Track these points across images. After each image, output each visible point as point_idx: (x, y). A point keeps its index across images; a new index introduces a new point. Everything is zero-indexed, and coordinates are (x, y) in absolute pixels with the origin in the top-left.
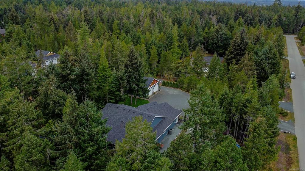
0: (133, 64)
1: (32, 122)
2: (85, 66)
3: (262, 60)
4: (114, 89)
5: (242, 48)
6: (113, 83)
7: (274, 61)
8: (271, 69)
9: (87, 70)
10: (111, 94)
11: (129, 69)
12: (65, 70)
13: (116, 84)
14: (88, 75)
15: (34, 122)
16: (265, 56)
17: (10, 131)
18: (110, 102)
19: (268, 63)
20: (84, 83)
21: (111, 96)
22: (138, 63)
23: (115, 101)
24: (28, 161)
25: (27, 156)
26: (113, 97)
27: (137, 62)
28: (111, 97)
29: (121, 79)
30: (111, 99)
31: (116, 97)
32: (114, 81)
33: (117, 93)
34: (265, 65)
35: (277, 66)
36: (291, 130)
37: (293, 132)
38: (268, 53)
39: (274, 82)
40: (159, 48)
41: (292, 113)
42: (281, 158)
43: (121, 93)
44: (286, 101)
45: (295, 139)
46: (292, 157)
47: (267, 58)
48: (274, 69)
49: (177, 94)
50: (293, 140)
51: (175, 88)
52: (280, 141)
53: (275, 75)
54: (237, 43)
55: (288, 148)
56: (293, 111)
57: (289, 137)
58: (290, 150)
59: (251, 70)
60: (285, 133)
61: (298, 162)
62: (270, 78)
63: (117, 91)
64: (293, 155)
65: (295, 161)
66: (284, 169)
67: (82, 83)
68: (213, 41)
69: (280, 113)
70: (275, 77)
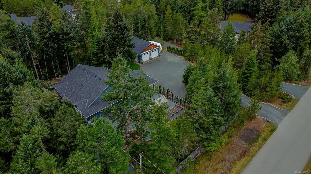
3: (282, 31)
4: (96, 50)
5: (274, 15)
6: (96, 45)
7: (297, 34)
8: (293, 43)
12: (43, 28)
13: (98, 45)
16: (287, 27)
19: (289, 37)
21: (94, 57)
22: (122, 26)
23: (98, 63)
26: (96, 59)
27: (121, 24)
28: (94, 59)
29: (104, 41)
31: (99, 59)
32: (97, 42)
33: (99, 55)
34: (284, 38)
35: (302, 41)
36: (276, 120)
37: (278, 122)
38: (291, 23)
39: (290, 60)
40: (180, 8)
41: (297, 101)
42: (238, 149)
43: (104, 55)
44: (302, 85)
45: (272, 131)
46: (251, 149)
47: (289, 30)
48: (298, 43)
49: (176, 62)
50: (270, 131)
51: (179, 55)
52: (253, 130)
53: (293, 51)
54: (267, 8)
55: (255, 140)
56: (301, 98)
57: (268, 127)
58: (256, 142)
59: (263, 43)
60: (268, 121)
61: (253, 156)
62: (286, 55)
63: (100, 53)
64: (254, 148)
65: (251, 155)
66: (232, 160)
67: (61, 42)
68: (253, 3)
69: (282, 98)
70: (293, 55)
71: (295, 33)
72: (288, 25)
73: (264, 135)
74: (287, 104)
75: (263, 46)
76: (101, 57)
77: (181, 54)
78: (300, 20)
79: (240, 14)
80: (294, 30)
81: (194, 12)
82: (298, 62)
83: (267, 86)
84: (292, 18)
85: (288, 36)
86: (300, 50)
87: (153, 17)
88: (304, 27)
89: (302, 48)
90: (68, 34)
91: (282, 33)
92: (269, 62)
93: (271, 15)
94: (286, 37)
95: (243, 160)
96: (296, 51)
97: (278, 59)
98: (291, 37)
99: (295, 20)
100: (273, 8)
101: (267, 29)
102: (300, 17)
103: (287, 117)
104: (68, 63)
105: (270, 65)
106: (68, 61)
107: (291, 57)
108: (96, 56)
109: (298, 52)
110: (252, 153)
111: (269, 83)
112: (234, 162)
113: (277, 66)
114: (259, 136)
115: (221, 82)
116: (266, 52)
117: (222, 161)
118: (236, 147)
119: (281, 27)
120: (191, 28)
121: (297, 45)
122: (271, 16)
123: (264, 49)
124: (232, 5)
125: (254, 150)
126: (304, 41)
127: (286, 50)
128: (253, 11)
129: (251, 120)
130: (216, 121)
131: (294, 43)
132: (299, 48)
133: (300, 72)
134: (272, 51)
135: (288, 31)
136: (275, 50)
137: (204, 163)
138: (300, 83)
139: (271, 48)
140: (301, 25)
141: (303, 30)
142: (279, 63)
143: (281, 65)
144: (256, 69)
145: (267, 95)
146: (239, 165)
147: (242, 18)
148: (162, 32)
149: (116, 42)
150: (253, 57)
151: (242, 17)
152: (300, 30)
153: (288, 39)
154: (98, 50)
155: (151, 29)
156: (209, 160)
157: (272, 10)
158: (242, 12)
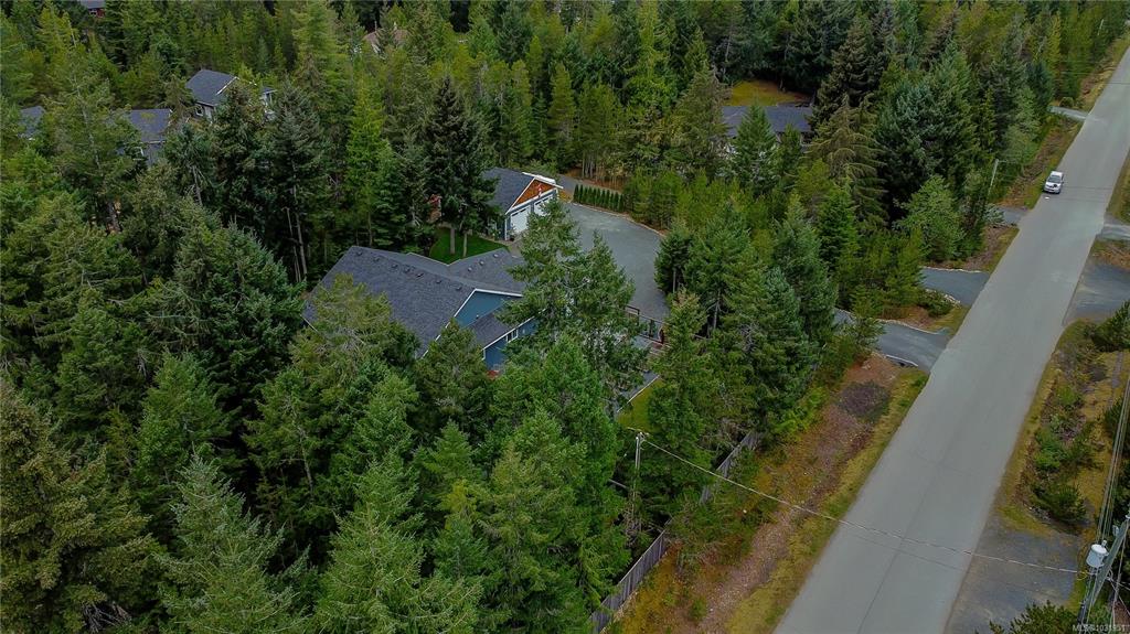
0: (448, 129)
1: (108, 280)
2: (291, 133)
3: (905, 124)
4: (386, 205)
5: (870, 80)
6: (386, 188)
7: (945, 130)
8: (937, 156)
9: (298, 144)
10: (382, 219)
11: (437, 145)
12: (231, 144)
13: (393, 189)
14: (303, 159)
15: (112, 280)
16: (917, 113)
17: (49, 298)
18: (376, 246)
19: (926, 138)
20: (290, 185)
21: (380, 225)
22: (464, 127)
23: (391, 242)
24: (85, 370)
25: (82, 357)
26: (386, 231)
27: (461, 124)
28: (381, 230)
29: (410, 175)
30: (379, 236)
31: (394, 231)
32: (388, 180)
33: (396, 219)
34: (912, 142)
35: (958, 148)
36: (923, 358)
37: (928, 364)
38: (927, 102)
39: (933, 203)
40: (589, 71)
41: (965, 309)
42: (844, 433)
43: (410, 218)
44: (969, 270)
45: (919, 384)
46: (876, 430)
47: (922, 121)
48: (949, 157)
49: (611, 230)
50: (913, 385)
51: (614, 209)
52: (869, 389)
53: (940, 179)
54: (851, 62)
55: (882, 408)
56: (974, 302)
57: (905, 377)
58: (884, 414)
59: (857, 159)
60: (902, 365)
61: (884, 445)
62: (923, 189)
63: (398, 212)
64: (882, 426)
65: (878, 442)
66: (834, 461)
67: (285, 184)
68: (800, 47)
69: (926, 306)
70: (941, 187)
71: (939, 129)
72: (920, 108)
73: (900, 395)
74: (942, 321)
75: (860, 167)
76: (400, 223)
77: (621, 208)
78: (949, 92)
79: (757, 83)
80: (936, 121)
81: (633, 80)
82: (955, 207)
83: (885, 275)
84: (927, 88)
85: (922, 137)
86: (956, 174)
87: (520, 102)
88: (960, 111)
89: (959, 167)
90: (305, 158)
91: (905, 128)
92: (878, 213)
93: (862, 80)
94: (918, 139)
95: (863, 455)
96: (945, 176)
97: (901, 202)
98: (930, 139)
99: (937, 93)
100: (869, 61)
101: (865, 121)
102: (947, 83)
103: (947, 350)
104: (302, 247)
105: (881, 220)
106: (301, 241)
107: (936, 194)
108: (384, 223)
109: (952, 182)
110: (881, 437)
111: (888, 265)
112: (842, 463)
113: (900, 223)
114: (887, 399)
115: (789, 258)
116: (868, 186)
117: (811, 463)
118: (836, 429)
119: (900, 114)
120: (638, 128)
121: (948, 160)
122: (861, 83)
123: (861, 177)
124: (735, 57)
125: (883, 431)
126: (964, 148)
127: (921, 176)
128: (799, 70)
129: (861, 365)
130: (794, 354)
131: (940, 157)
132: (952, 169)
133: (960, 235)
134: (883, 181)
135: (920, 125)
136: (888, 179)
137: (769, 472)
138: (965, 264)
139: (882, 172)
140: (952, 107)
141: (960, 118)
142: (905, 213)
143: (910, 218)
144: (851, 231)
145: (889, 297)
146: (854, 467)
147: (765, 94)
148: (544, 143)
149: (443, 176)
150: (841, 198)
151: (765, 91)
152: (951, 119)
153: (923, 144)
154: (392, 204)
155: (517, 136)
156: (778, 464)
157: (865, 67)
158: (763, 76)
